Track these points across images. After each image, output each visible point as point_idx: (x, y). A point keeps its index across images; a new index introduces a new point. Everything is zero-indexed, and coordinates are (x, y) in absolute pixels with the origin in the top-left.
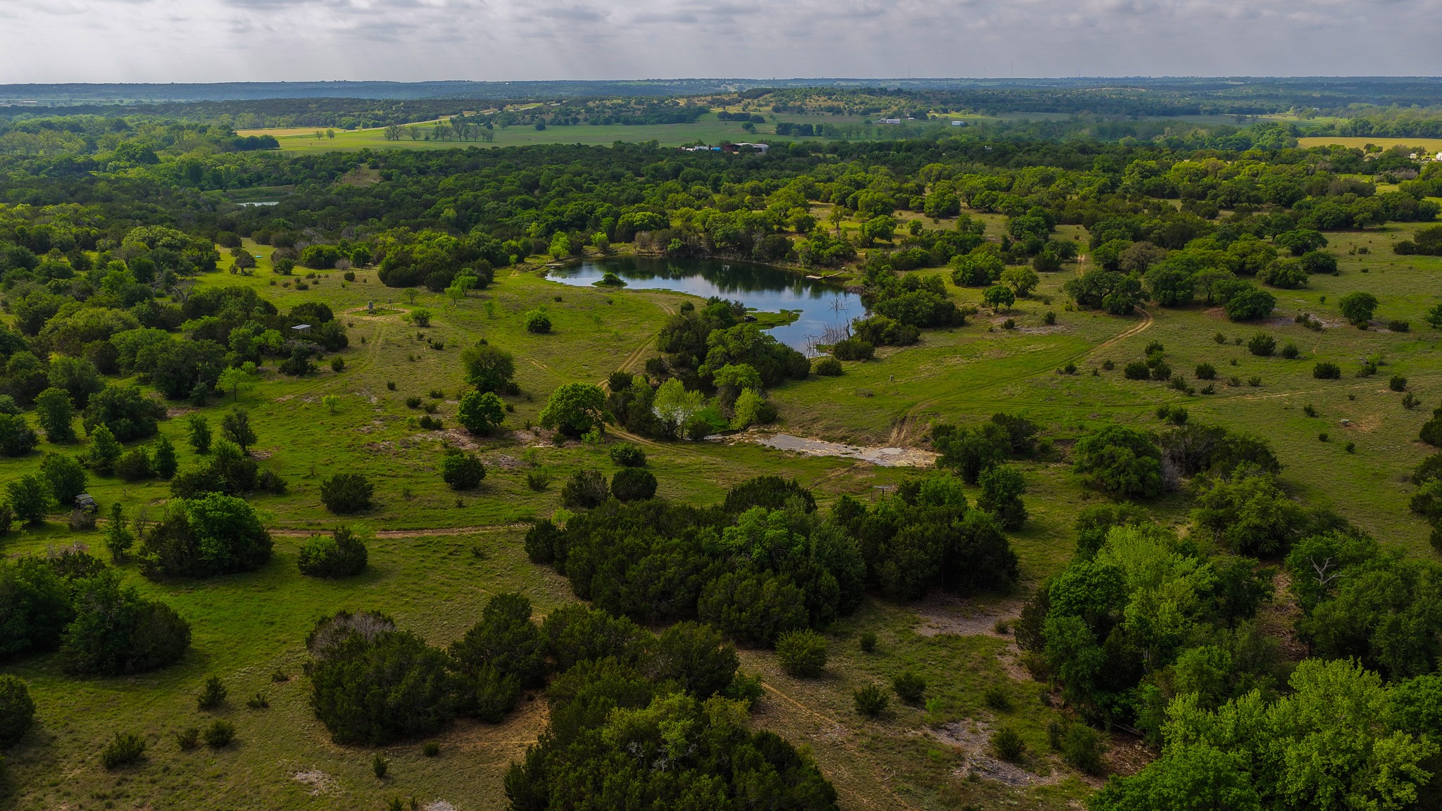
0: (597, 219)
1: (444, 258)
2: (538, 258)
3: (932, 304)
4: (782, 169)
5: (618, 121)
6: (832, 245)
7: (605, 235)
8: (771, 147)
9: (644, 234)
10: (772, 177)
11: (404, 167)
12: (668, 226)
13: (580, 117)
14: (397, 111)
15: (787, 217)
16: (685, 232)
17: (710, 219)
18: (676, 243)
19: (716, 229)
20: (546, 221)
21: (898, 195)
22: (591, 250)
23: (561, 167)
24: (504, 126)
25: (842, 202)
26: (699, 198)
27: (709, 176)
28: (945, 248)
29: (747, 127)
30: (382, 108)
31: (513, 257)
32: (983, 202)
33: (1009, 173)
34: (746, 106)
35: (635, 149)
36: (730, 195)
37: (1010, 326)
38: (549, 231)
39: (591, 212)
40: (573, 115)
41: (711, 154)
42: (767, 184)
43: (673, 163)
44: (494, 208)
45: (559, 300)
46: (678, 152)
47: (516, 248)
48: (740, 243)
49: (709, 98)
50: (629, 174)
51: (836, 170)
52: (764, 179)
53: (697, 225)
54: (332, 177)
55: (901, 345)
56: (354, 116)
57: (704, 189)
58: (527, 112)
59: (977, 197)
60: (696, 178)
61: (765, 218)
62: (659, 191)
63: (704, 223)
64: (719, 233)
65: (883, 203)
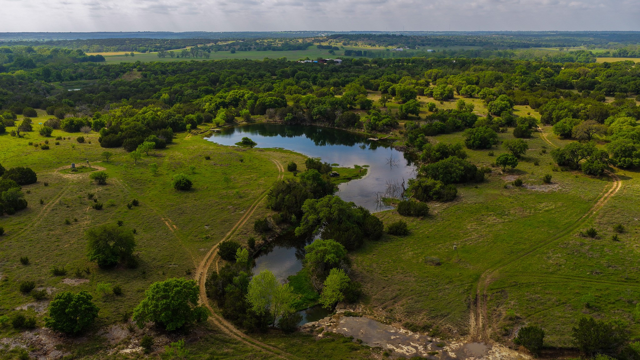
0: (245, 101)
1: (141, 128)
2: (206, 125)
3: (462, 168)
4: (349, 72)
5: (270, 49)
6: (384, 118)
7: (248, 111)
8: (343, 61)
9: (271, 110)
10: (345, 76)
11: (154, 71)
12: (286, 105)
13: (252, 47)
14: (166, 44)
15: (356, 100)
16: (295, 109)
17: (310, 102)
18: (289, 116)
19: (314, 107)
20: (216, 101)
21: (417, 87)
22: (239, 120)
23: (234, 70)
24: (216, 51)
25: (385, 92)
26: (304, 88)
27: (311, 75)
28: (454, 121)
29: (331, 52)
30: (160, 42)
31: (189, 126)
32: (467, 91)
33: (476, 75)
34: (330, 42)
35: (274, 61)
36: (322, 87)
37: (519, 184)
38: (217, 107)
39: (242, 97)
40: (249, 46)
41: (313, 64)
42: (342, 80)
43: (292, 69)
44: (190, 94)
45: (208, 158)
46: (296, 63)
47: (192, 120)
48: (328, 117)
49: (313, 39)
50: (268, 74)
51: (379, 72)
52: (340, 77)
53: (303, 105)
54: (117, 75)
55: (446, 201)
56: (146, 46)
57: (308, 83)
58: (227, 45)
59: (463, 88)
60: (304, 77)
61: (342, 101)
62: (282, 84)
63: (306, 103)
64: (315, 110)
65: (411, 92)
